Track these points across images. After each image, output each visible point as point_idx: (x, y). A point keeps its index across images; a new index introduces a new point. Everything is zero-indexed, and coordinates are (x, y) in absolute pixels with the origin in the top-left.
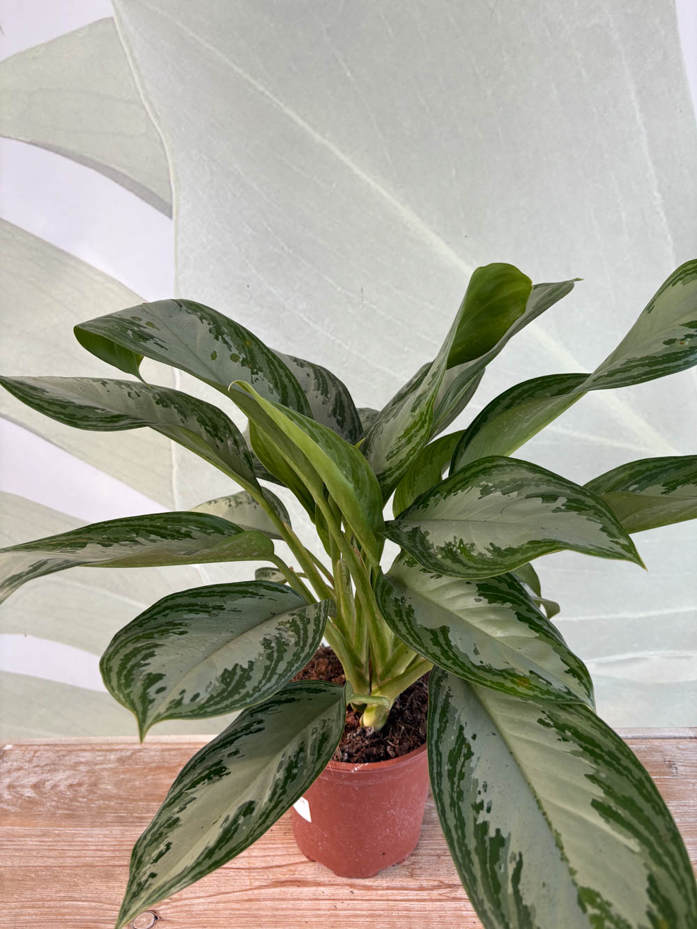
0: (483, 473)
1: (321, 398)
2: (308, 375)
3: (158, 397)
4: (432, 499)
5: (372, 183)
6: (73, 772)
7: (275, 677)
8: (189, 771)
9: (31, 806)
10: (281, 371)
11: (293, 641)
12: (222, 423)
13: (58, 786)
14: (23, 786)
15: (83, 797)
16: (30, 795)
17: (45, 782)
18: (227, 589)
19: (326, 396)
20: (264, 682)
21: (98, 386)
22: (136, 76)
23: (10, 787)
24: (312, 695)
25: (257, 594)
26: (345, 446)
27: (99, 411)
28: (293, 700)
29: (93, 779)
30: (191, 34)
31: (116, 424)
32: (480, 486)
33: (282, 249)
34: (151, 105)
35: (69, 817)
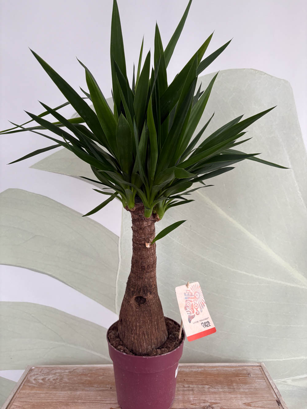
6: (55, 375)
9: (42, 385)
13: (50, 379)
14: (39, 379)
15: (58, 383)
16: (41, 382)
23: (35, 379)
29: (61, 377)
35: (54, 388)
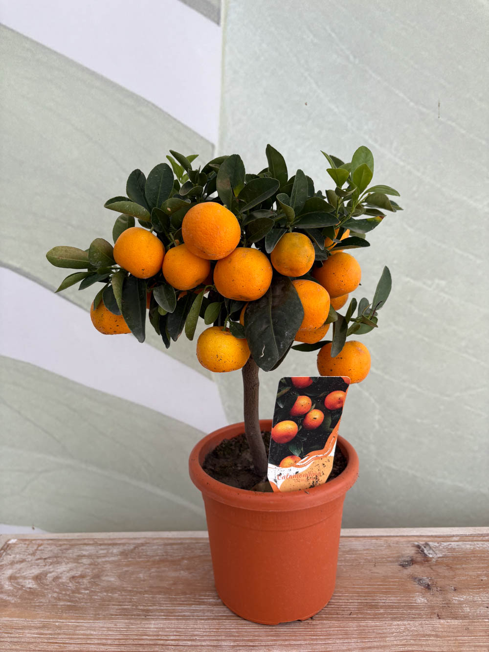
6: (75, 564)
9: (32, 597)
14: (25, 578)
15: (86, 589)
16: (32, 587)
17: (47, 574)
23: (11, 578)
29: (96, 571)
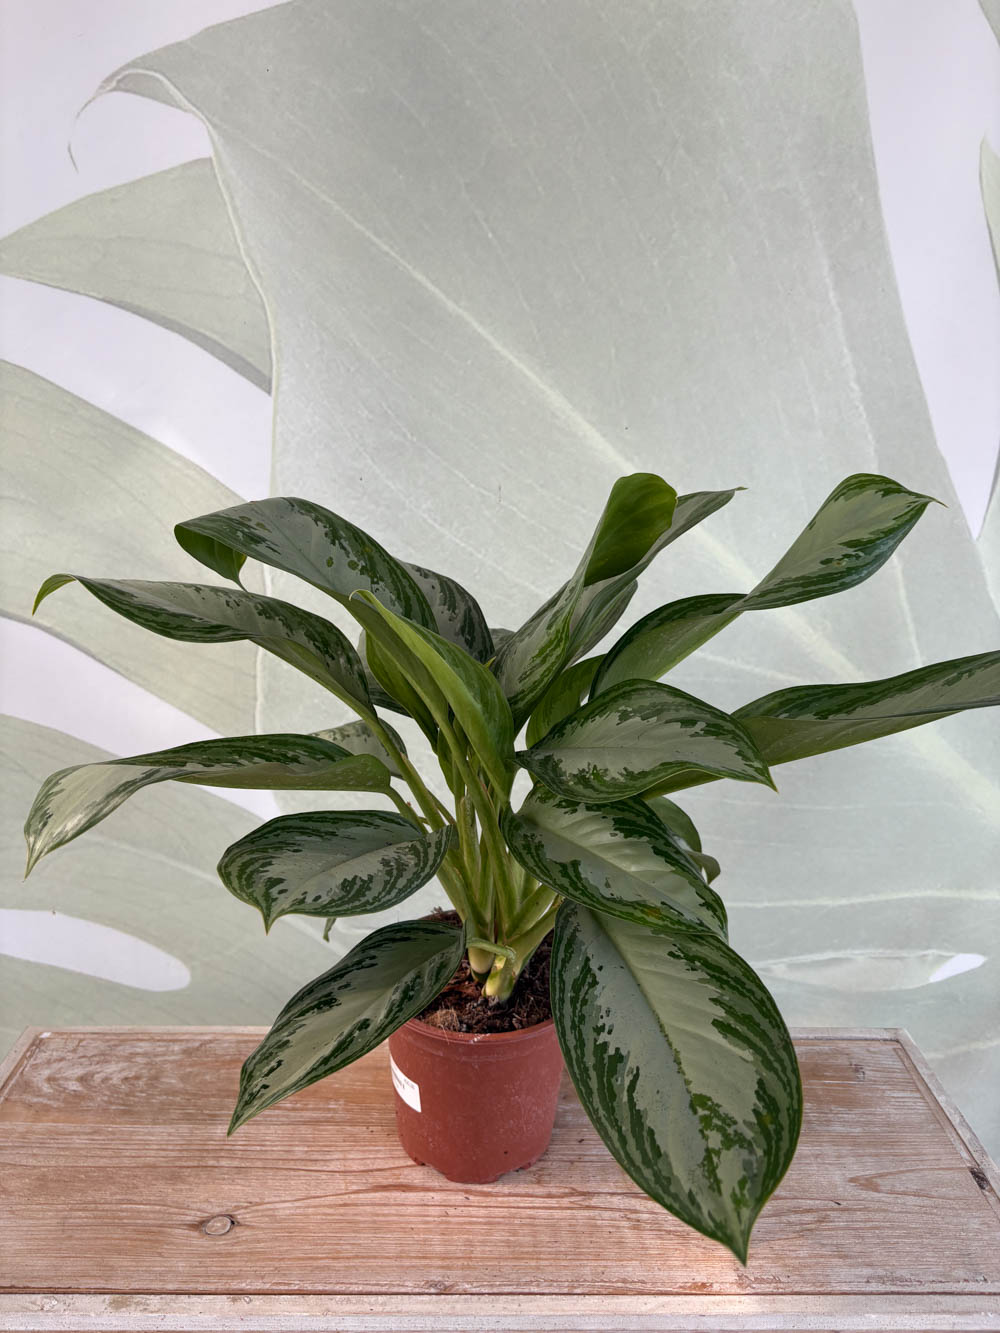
0: (623, 698)
1: (447, 614)
2: (433, 587)
3: (260, 607)
4: (569, 727)
5: (515, 361)
6: (128, 1064)
7: (395, 891)
8: (296, 1002)
9: (78, 1100)
10: (404, 581)
11: (413, 862)
12: (333, 639)
13: (111, 1079)
14: (66, 1079)
15: (142, 1092)
16: (76, 1089)
17: (93, 1074)
18: (339, 816)
19: (453, 611)
20: (383, 894)
21: (191, 592)
22: (236, 228)
24: (429, 936)
25: (371, 824)
26: (474, 665)
27: (196, 620)
28: (408, 939)
29: (153, 1072)
30: (305, 182)
31: (217, 636)
32: (619, 711)
33: (405, 436)
34: (253, 262)
35: (125, 1113)
